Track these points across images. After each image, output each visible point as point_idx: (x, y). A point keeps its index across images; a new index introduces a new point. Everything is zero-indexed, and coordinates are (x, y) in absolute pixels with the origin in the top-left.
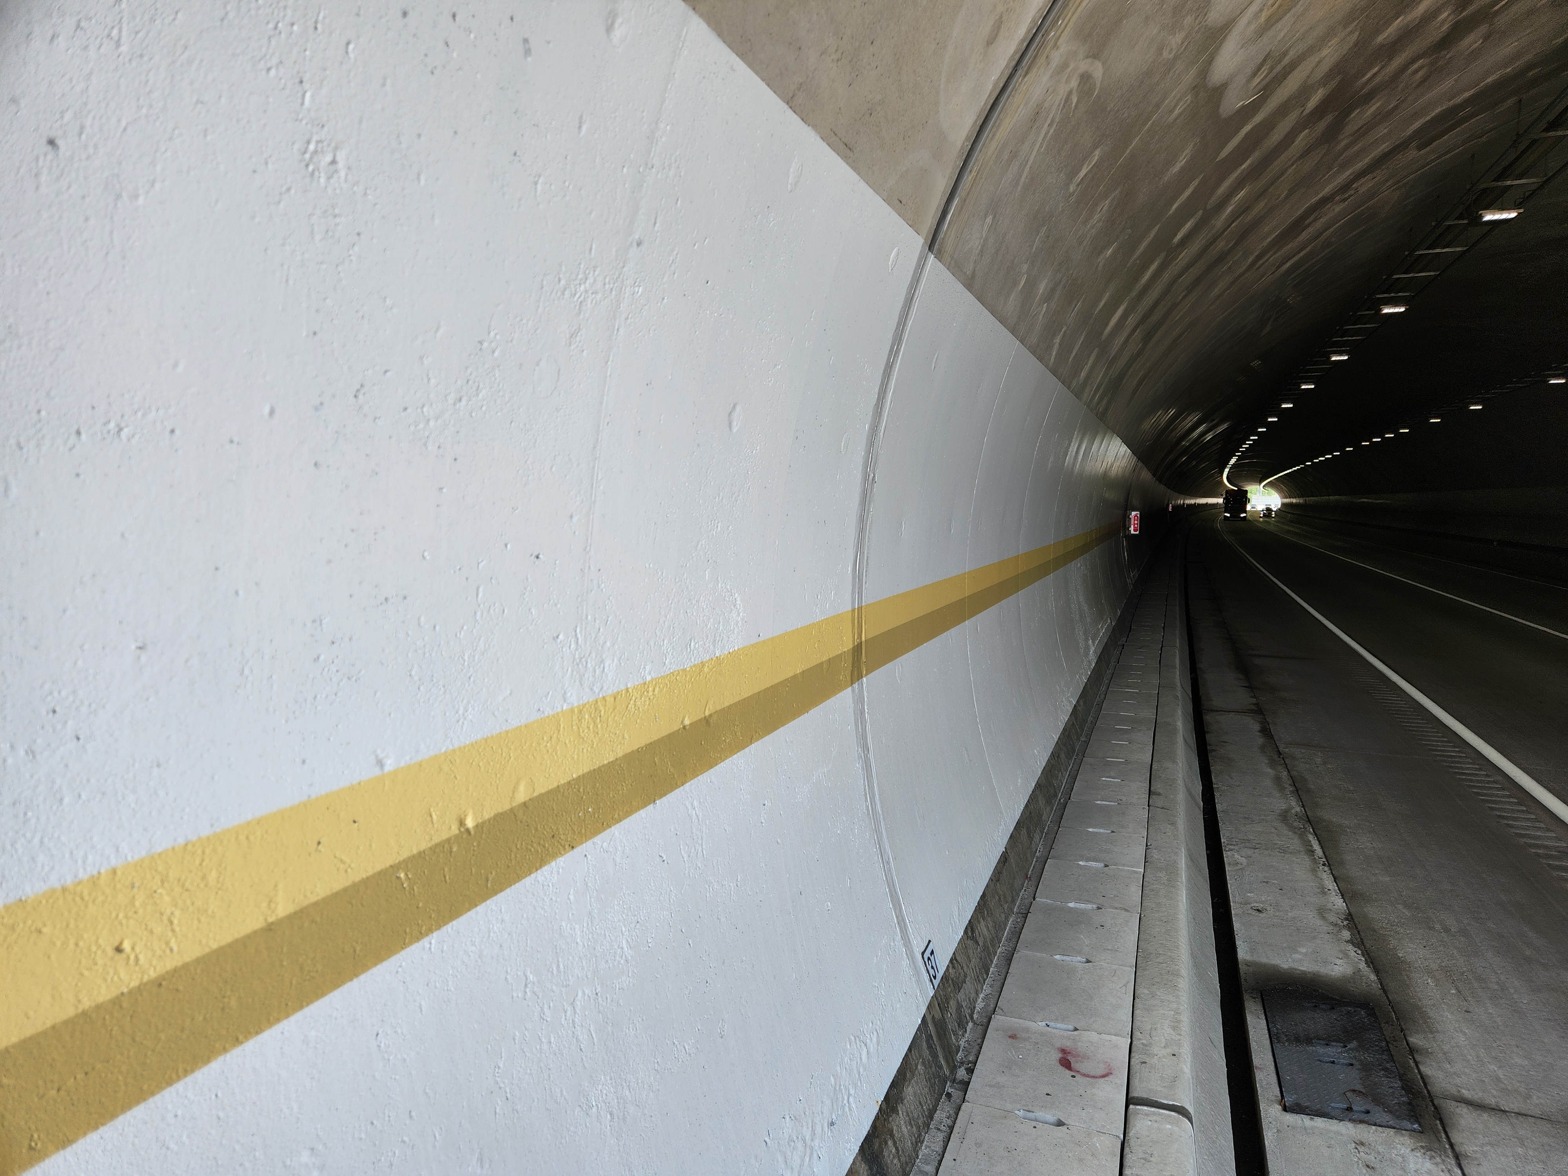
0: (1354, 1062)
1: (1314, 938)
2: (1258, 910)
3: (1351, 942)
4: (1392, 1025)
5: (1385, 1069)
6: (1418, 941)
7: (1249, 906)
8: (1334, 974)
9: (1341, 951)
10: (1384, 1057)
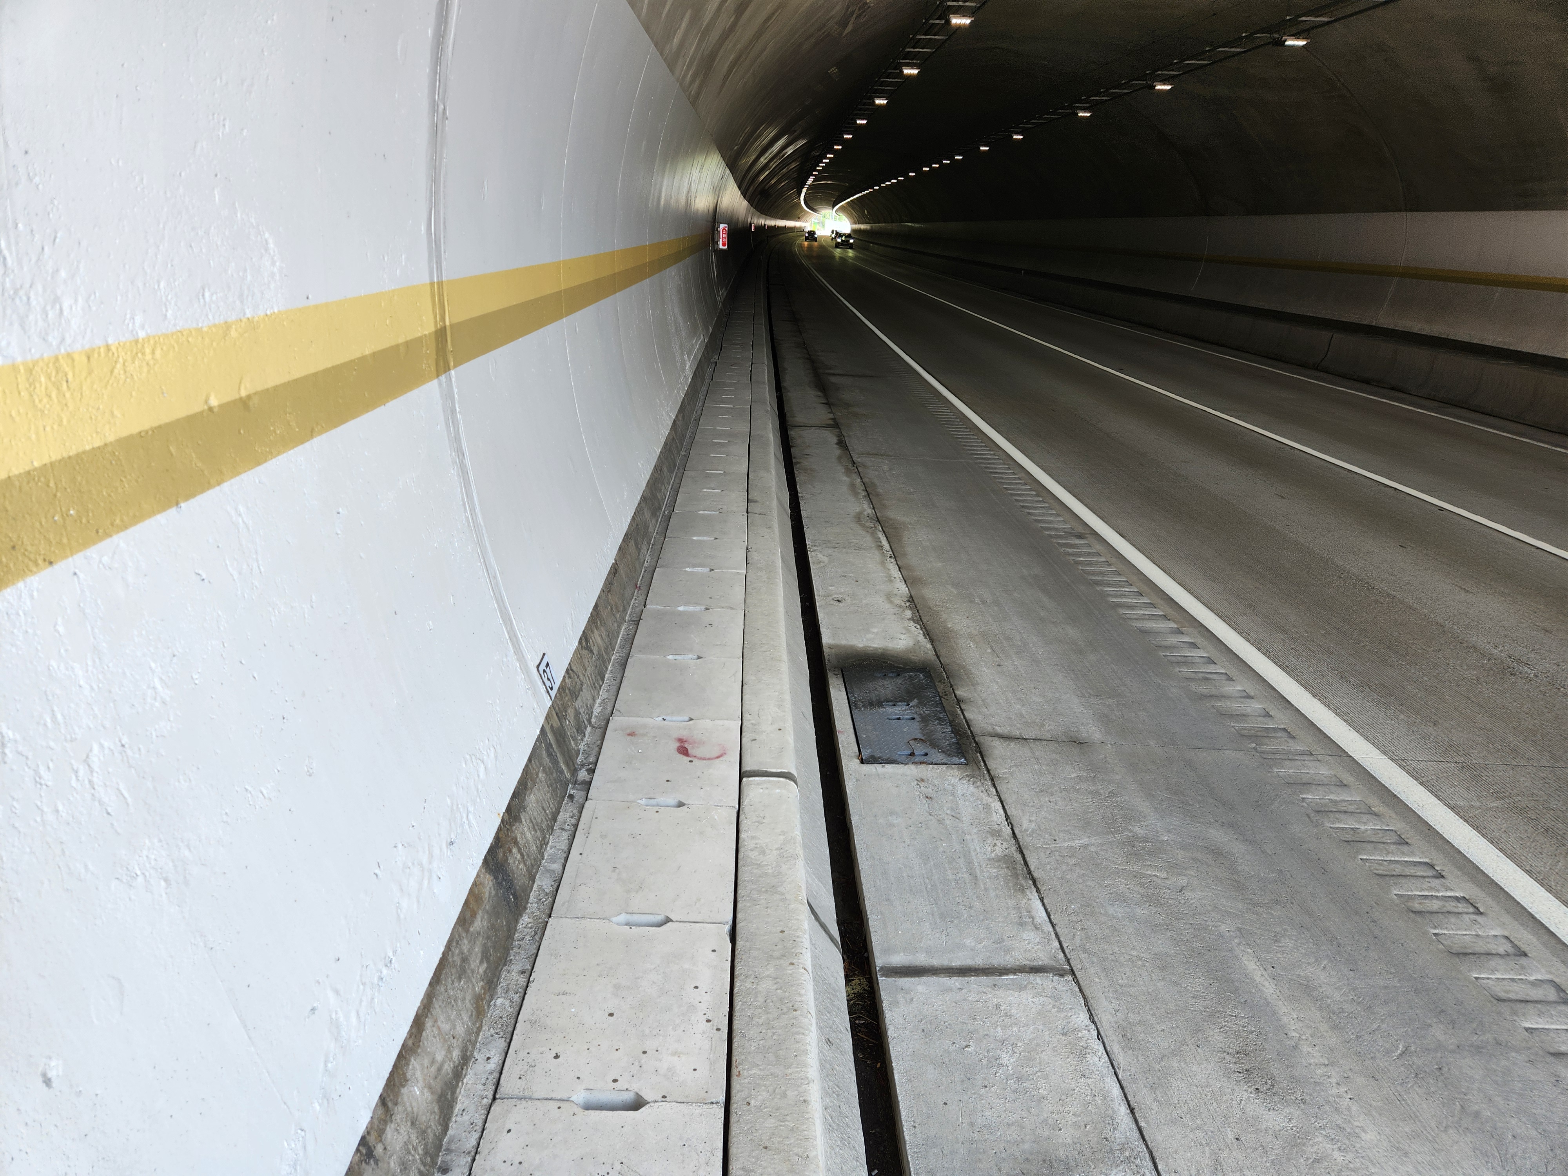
0: (915, 716)
1: (884, 619)
2: (838, 601)
3: (913, 620)
4: (944, 683)
5: (939, 719)
6: (962, 613)
7: (831, 598)
8: (898, 647)
9: (905, 628)
10: (938, 709)
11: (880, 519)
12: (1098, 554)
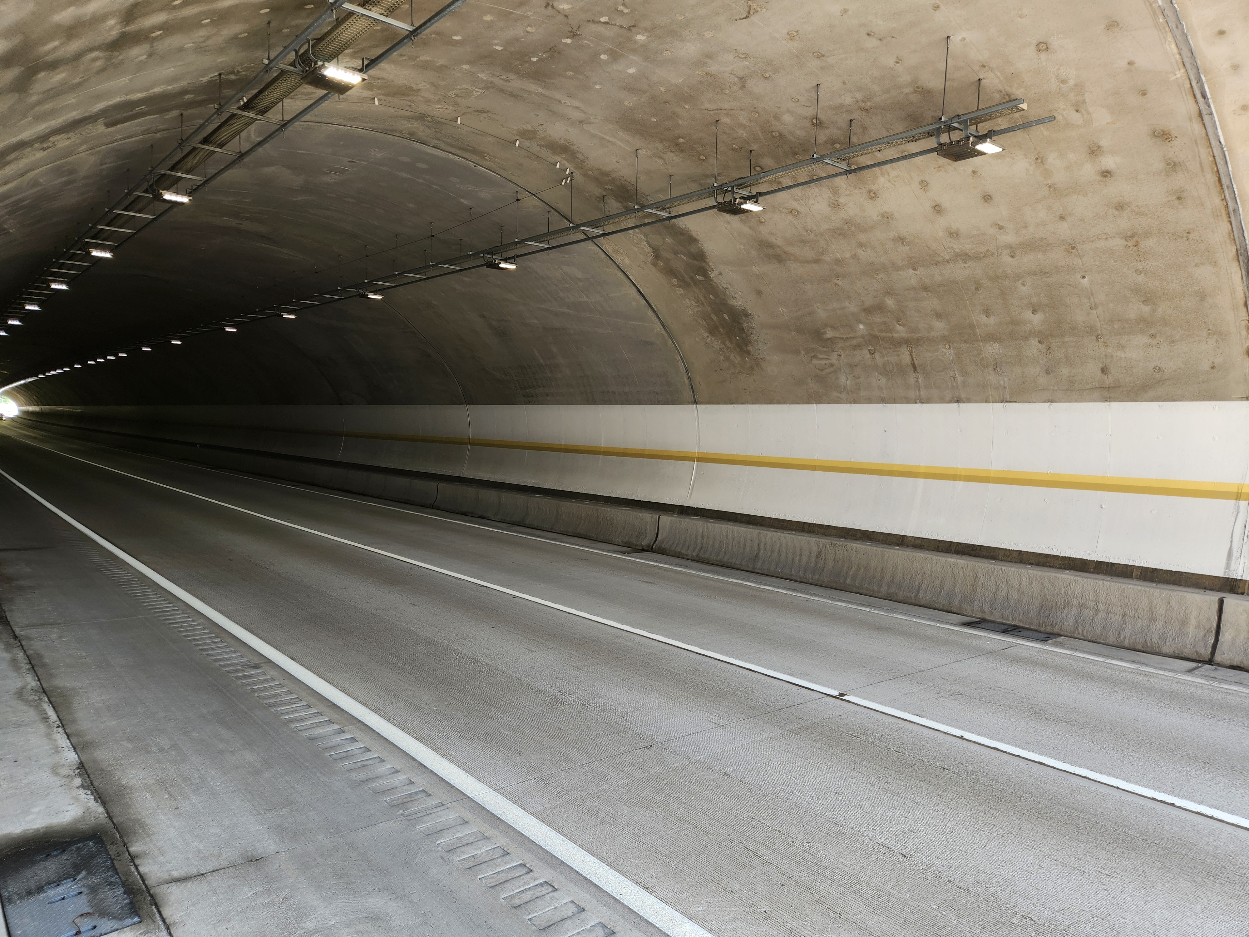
0: (82, 890)
3: (82, 786)
4: (116, 844)
5: (111, 884)
6: (138, 766)
8: (64, 820)
10: (109, 874)
11: (46, 689)
12: (273, 679)
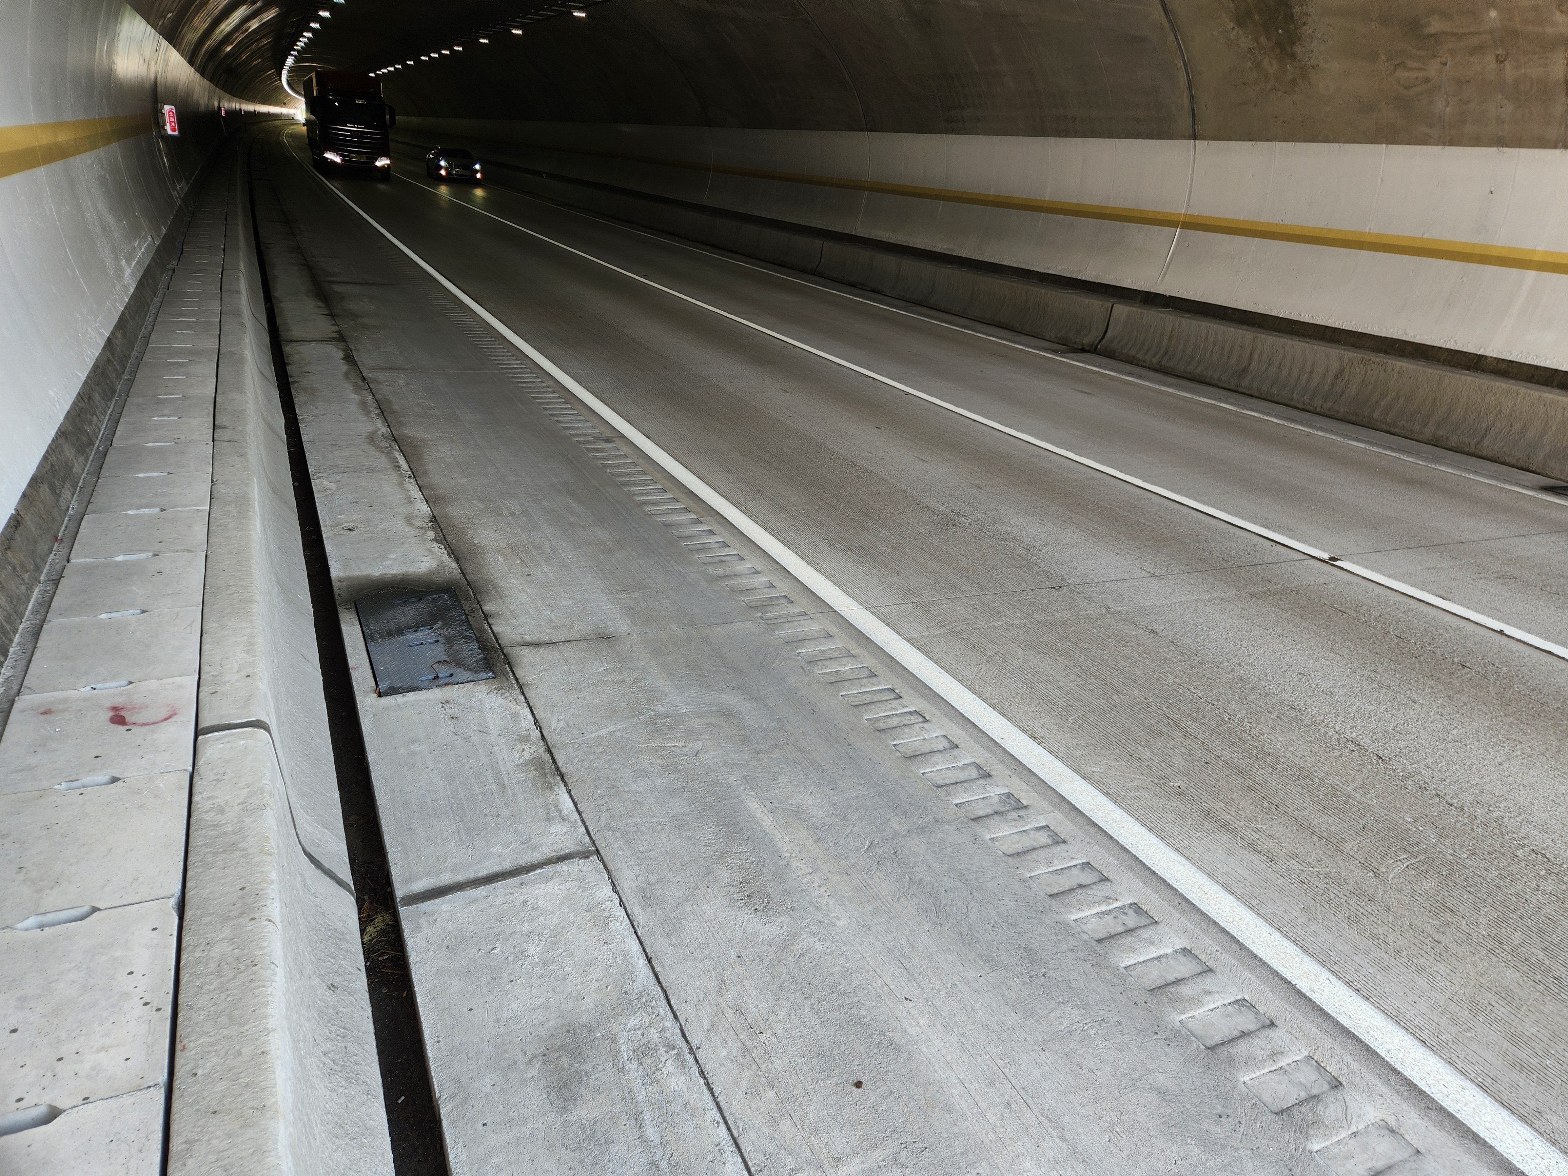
0: (440, 639)
1: (403, 543)
2: (349, 529)
3: (436, 540)
4: (470, 600)
5: (466, 637)
6: (490, 527)
7: (340, 528)
8: (421, 570)
9: (427, 550)
10: (464, 628)
11: (397, 437)
12: (626, 456)
